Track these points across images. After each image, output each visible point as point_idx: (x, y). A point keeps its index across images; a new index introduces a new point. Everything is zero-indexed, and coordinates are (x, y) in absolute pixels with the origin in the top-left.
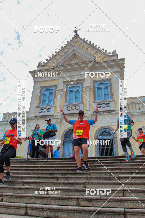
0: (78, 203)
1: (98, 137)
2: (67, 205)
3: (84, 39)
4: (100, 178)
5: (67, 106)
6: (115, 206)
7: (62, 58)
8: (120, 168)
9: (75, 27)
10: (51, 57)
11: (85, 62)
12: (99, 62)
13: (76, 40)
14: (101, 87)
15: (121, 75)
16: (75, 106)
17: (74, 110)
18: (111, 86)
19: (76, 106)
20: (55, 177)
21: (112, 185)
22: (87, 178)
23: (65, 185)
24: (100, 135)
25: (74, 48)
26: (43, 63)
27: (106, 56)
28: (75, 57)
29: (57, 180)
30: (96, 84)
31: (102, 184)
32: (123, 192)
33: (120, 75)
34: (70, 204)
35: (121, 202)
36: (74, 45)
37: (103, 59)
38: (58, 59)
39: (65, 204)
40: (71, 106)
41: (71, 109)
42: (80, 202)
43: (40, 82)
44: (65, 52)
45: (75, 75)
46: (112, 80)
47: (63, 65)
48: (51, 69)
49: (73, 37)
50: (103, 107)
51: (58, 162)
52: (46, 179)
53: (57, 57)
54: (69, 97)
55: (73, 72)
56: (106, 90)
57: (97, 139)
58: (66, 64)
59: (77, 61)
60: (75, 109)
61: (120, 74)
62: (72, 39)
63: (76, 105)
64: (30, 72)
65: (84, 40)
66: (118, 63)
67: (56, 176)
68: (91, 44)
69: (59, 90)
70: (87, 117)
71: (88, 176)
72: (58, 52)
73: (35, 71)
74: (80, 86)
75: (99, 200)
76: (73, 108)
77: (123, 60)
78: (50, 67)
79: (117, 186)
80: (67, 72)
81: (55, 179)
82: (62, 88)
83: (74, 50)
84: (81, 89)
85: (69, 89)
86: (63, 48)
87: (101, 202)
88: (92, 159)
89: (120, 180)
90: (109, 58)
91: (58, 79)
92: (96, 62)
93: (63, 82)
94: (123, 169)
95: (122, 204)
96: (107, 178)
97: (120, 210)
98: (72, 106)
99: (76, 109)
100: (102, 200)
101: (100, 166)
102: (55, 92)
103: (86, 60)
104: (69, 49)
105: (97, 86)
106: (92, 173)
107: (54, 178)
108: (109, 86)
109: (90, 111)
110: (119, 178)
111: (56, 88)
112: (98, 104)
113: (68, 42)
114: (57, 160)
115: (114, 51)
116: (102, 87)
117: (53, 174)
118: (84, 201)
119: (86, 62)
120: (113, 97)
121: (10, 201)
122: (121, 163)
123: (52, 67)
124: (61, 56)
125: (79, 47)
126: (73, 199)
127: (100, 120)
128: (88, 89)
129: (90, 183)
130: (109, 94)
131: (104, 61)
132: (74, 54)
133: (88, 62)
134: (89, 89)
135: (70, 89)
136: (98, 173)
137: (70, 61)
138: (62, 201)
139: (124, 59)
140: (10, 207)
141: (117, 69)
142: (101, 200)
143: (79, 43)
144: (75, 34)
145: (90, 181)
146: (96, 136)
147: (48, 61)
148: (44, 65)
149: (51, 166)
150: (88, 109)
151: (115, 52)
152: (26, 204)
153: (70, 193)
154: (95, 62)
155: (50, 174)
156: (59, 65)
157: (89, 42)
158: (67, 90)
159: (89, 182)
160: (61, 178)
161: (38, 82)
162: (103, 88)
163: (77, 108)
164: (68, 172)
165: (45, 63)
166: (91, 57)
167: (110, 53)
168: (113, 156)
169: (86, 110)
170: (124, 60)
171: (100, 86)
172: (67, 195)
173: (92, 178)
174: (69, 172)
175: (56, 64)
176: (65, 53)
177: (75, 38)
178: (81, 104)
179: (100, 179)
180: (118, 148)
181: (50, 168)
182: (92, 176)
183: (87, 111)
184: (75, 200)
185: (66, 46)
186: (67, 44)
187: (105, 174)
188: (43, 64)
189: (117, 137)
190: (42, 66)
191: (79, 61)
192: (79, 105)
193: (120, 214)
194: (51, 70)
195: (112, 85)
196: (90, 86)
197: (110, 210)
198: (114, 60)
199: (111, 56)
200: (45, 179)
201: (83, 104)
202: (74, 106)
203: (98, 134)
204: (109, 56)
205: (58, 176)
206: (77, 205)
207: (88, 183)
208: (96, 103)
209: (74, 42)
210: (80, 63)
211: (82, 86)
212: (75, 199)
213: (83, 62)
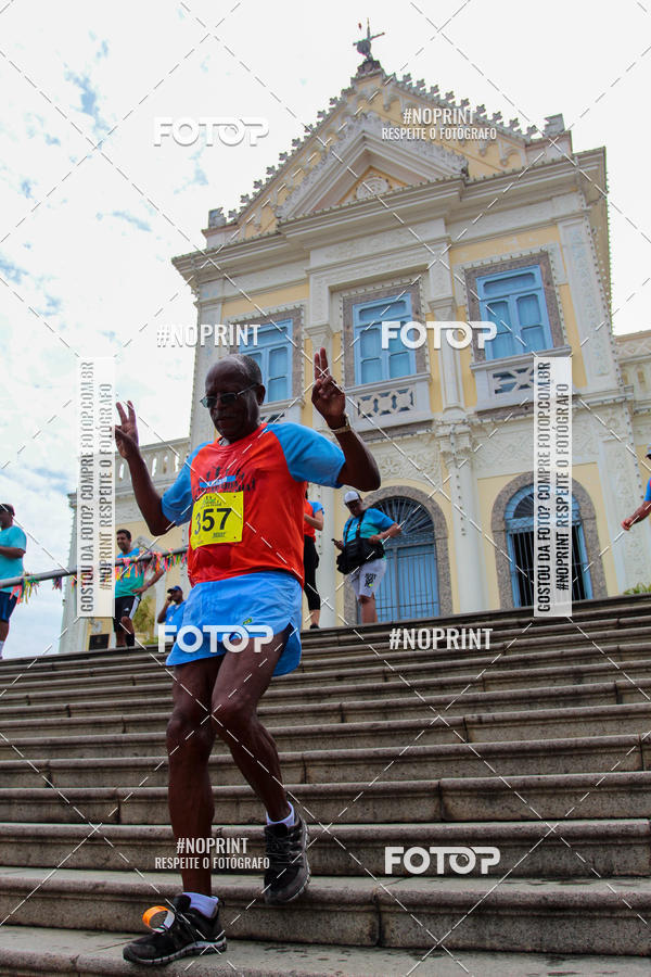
0: (443, 807)
1: (507, 524)
2: (394, 818)
3: (408, 77)
4: (531, 700)
5: (358, 398)
6: (607, 812)
7: (310, 180)
8: (619, 650)
9: (360, 26)
10: (264, 182)
11: (422, 186)
12: (485, 180)
13: (369, 87)
14: (502, 294)
15: (593, 231)
16: (394, 392)
17: (388, 412)
18: (550, 287)
19: (397, 394)
20: (335, 710)
21: (588, 726)
22: (473, 704)
23: (378, 740)
24: (517, 515)
25: (364, 126)
26: (226, 215)
27: (515, 147)
28: (371, 168)
29: (343, 721)
30: (480, 284)
31: (543, 725)
32: (642, 752)
33: (589, 231)
34: (408, 815)
35: (631, 792)
36: (365, 115)
37: (501, 162)
38: (292, 190)
39: (387, 817)
40: (375, 395)
41: (376, 410)
42: (450, 803)
43: (223, 303)
44: (324, 151)
45: (376, 250)
46: (551, 258)
47: (323, 213)
48: (269, 236)
49: (354, 76)
50: (522, 387)
51: (340, 643)
52: (293, 720)
53: (288, 180)
54: (362, 355)
55: (368, 238)
56: (529, 308)
57: (506, 531)
58: (334, 208)
59: (384, 188)
60: (394, 406)
61: (587, 223)
62: (348, 85)
63: (394, 390)
64: (175, 261)
65: (404, 82)
66: (575, 176)
67: (334, 703)
68: (443, 97)
69: (311, 331)
70: (452, 439)
71: (478, 694)
72: (290, 154)
73: (195, 256)
74: (409, 301)
75: (533, 792)
76: (385, 404)
77: (599, 155)
78: (264, 228)
79: (609, 726)
80: (341, 245)
81: (330, 716)
82: (325, 320)
83: (364, 138)
84: (413, 315)
85: (357, 321)
86: (314, 133)
87: (544, 799)
88: (490, 620)
89: (622, 698)
90: (531, 153)
91: (306, 281)
92: (471, 180)
93: (326, 293)
94: (634, 651)
95: (640, 801)
96: (562, 695)
97: (632, 826)
98: (378, 398)
99: (398, 408)
100: (548, 791)
101: (526, 645)
102: (297, 339)
103: (424, 179)
104: (341, 136)
105: (486, 291)
106: (492, 678)
107: (329, 711)
108: (540, 289)
109: (462, 410)
110: (617, 693)
111: (297, 324)
112: (495, 376)
113: (333, 101)
114: (336, 638)
115: (551, 118)
116: (507, 293)
117: (319, 696)
118: (468, 799)
119: (426, 187)
120: (564, 334)
121: (150, 819)
122: (620, 626)
123: (273, 229)
124: (308, 171)
125: (385, 120)
126: (417, 795)
127: (510, 446)
128: (442, 310)
129: (487, 722)
130: (545, 323)
131: (508, 170)
132: (368, 155)
133: (434, 184)
134: (449, 309)
135: (361, 318)
136: (522, 677)
137: (350, 191)
138: (371, 803)
139: (603, 151)
140: (153, 843)
141: (574, 203)
142: (540, 791)
143: (385, 103)
144: (362, 58)
145: (486, 715)
146: (500, 518)
147: (251, 204)
148: (235, 224)
149: (308, 666)
150: (452, 401)
151: (555, 121)
152: (220, 827)
153: (403, 769)
154: (465, 181)
155: (308, 697)
156: (300, 216)
157: (428, 91)
158: (348, 327)
159: (484, 719)
160: (357, 709)
161: (214, 302)
162: (512, 302)
163: (400, 404)
164: (384, 684)
165: (238, 211)
166: (446, 159)
167: (533, 130)
168: (580, 601)
169: (444, 406)
170: (605, 156)
171: (498, 292)
172: (390, 779)
173: (495, 700)
174: (392, 682)
175: (287, 213)
176: (325, 155)
177: (363, 78)
178: (417, 385)
179: (530, 704)
180: (601, 566)
181: (308, 674)
182: (495, 692)
183: (449, 412)
184: (429, 797)
185: (327, 121)
186: (328, 112)
187: (550, 682)
188: (229, 220)
189: (594, 518)
190: (225, 227)
191: (390, 187)
192: (411, 388)
193: (631, 844)
194: (267, 243)
195: (555, 282)
196: (453, 298)
197: (587, 827)
198: (554, 162)
199: (542, 144)
200: (288, 722)
201: (429, 380)
202: (387, 395)
203: (505, 511)
204: (529, 146)
205: (346, 703)
206: (438, 817)
207: (480, 721)
208: (488, 370)
209: (361, 97)
210: (396, 195)
211: (417, 298)
212: (427, 795)
213: (413, 189)
